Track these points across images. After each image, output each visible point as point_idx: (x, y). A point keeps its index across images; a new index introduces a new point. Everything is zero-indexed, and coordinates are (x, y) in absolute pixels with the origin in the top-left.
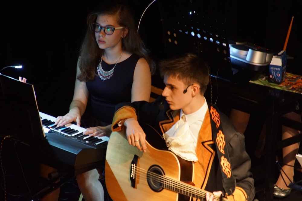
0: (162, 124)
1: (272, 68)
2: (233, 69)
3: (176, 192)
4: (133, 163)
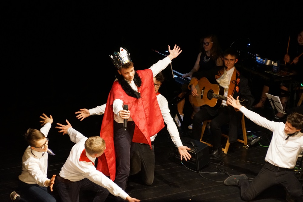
0: (216, 76)
1: (274, 67)
2: (258, 65)
3: (217, 99)
4: (203, 90)
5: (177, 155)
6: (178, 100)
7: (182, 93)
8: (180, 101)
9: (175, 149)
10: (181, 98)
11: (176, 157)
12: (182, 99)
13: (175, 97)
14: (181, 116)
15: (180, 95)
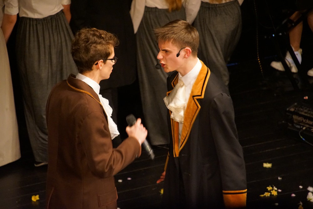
5: (290, 125)
6: (290, 26)
7: (296, 13)
8: (293, 27)
9: (287, 114)
10: (295, 21)
11: (289, 128)
12: (296, 24)
13: (285, 21)
14: (296, 53)
15: (294, 16)
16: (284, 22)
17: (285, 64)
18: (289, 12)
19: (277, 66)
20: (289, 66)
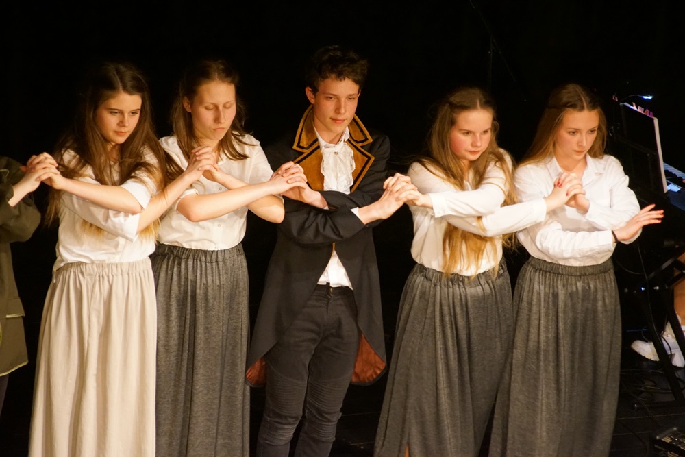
16: (665, 265)
17: (660, 348)
18: (677, 246)
19: (646, 350)
20: (669, 353)
